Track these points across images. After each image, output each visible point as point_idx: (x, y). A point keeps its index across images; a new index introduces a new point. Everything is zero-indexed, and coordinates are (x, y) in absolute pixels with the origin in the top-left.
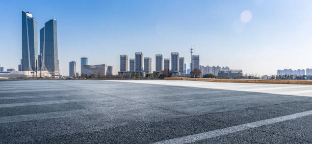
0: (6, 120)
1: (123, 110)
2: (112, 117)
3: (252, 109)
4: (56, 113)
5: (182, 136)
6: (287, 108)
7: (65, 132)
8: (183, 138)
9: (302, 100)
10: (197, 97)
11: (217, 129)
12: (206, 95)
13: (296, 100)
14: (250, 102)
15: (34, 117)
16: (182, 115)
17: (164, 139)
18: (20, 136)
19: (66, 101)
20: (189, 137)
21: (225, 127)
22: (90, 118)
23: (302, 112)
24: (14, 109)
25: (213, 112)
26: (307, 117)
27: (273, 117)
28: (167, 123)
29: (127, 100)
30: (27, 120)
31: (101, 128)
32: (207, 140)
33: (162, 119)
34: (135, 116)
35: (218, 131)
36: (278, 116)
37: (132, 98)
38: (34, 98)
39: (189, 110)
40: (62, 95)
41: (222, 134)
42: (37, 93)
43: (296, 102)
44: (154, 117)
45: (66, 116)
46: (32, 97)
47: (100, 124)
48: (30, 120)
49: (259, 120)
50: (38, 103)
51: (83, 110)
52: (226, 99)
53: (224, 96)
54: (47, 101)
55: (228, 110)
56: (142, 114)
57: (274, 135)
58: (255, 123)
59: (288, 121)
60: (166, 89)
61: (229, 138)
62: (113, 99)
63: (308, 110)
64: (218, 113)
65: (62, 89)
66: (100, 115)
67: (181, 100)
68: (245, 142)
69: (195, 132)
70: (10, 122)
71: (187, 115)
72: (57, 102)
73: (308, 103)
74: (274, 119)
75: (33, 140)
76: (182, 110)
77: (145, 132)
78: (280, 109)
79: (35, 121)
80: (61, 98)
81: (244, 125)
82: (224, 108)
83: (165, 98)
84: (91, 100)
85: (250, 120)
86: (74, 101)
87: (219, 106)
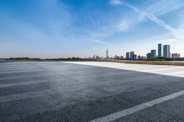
0: (3, 99)
1: (72, 90)
2: (66, 96)
3: (148, 89)
4: (33, 93)
5: (107, 114)
6: (169, 88)
7: (38, 110)
8: (108, 116)
9: (178, 80)
10: (116, 78)
11: (128, 108)
12: (121, 75)
13: (175, 80)
14: (147, 82)
15: (20, 96)
16: (107, 95)
17: (96, 118)
18: (12, 114)
19: (39, 81)
20: (112, 115)
21: (133, 106)
22: (54, 97)
23: (178, 91)
24: (8, 89)
25: (126, 92)
26: (181, 96)
27: (161, 96)
28: (99, 102)
29: (75, 80)
30: (16, 99)
31: (59, 107)
32: (122, 118)
33: (95, 98)
34: (79, 96)
35: (128, 110)
36: (164, 96)
37: (77, 78)
38: (20, 79)
39: (112, 90)
40: (36, 76)
41: (131, 113)
42: (21, 74)
43: (175, 82)
44: (91, 97)
45: (39, 95)
46: (19, 77)
47: (59, 104)
48: (18, 99)
49: (153, 100)
50: (23, 84)
51: (49, 90)
52: (133, 79)
53: (133, 77)
54: (27, 81)
55: (134, 90)
56: (84, 94)
57: (161, 114)
58: (150, 102)
59: (170, 100)
60: (98, 70)
61: (135, 116)
62: (66, 79)
63: (182, 90)
64: (129, 93)
65: (37, 70)
66: (59, 95)
67: (106, 81)
68: (145, 120)
69: (115, 111)
70: (6, 101)
71: (110, 95)
72: (34, 82)
73: (182, 83)
74: (162, 98)
75: (19, 119)
76: (107, 89)
77: (86, 111)
78: (165, 89)
79: (20, 100)
80: (36, 79)
81: (144, 104)
82: (132, 88)
83: (97, 78)
84: (54, 80)
85: (148, 99)
86: (44, 81)
87: (129, 86)
